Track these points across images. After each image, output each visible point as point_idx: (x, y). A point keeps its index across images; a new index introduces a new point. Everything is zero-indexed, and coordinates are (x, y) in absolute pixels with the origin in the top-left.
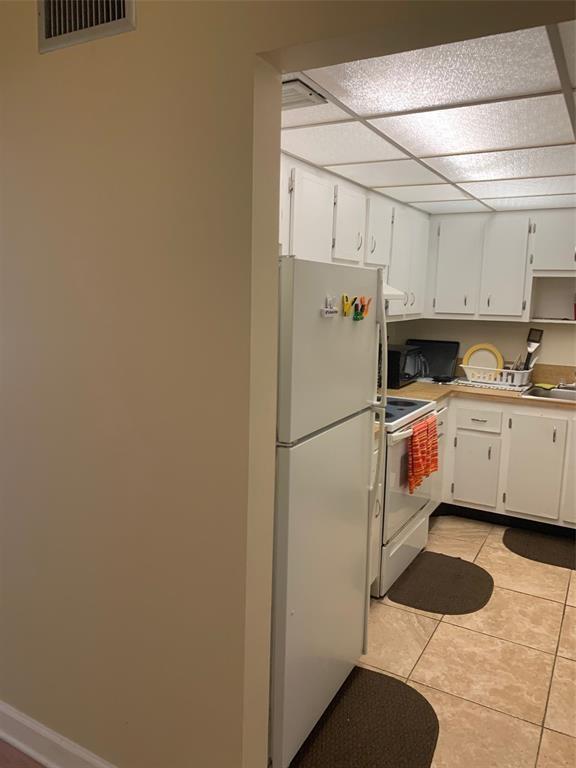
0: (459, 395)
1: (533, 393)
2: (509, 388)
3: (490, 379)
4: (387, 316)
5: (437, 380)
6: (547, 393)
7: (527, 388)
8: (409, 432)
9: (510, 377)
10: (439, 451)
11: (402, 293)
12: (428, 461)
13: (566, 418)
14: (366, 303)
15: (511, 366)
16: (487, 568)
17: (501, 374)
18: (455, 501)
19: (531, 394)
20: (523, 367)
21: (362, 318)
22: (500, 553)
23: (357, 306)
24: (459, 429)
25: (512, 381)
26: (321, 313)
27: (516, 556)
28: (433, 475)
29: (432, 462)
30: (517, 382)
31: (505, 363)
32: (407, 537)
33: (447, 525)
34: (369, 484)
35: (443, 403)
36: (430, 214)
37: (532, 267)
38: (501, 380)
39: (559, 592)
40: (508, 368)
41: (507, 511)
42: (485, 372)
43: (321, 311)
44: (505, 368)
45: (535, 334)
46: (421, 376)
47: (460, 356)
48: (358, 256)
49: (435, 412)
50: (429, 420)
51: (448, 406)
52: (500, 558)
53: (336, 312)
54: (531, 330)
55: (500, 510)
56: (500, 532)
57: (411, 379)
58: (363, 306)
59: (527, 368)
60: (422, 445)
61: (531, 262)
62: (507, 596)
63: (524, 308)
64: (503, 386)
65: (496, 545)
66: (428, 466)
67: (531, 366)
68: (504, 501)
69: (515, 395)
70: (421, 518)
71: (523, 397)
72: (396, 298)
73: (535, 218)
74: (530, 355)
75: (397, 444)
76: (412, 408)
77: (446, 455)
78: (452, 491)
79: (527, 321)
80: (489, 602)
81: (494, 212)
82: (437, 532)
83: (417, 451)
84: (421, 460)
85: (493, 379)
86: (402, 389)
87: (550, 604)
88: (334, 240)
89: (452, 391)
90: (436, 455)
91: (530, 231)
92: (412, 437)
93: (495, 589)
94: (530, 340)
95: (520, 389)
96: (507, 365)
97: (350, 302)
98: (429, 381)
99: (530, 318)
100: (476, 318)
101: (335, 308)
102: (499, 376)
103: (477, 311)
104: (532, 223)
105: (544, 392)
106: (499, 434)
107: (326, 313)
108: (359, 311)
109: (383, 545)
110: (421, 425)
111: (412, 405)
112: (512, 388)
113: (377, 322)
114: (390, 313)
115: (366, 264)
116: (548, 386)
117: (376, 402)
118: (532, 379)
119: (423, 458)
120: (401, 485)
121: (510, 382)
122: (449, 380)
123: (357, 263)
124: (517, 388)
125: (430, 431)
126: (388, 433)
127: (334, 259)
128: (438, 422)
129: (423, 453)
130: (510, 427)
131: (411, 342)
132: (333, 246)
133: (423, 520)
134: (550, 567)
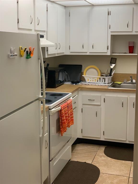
0: (83, 89)
1: (114, 86)
2: (103, 84)
3: (95, 81)
4: (48, 54)
5: (73, 83)
6: (119, 86)
7: (111, 84)
8: (59, 108)
9: (103, 80)
10: (74, 115)
11: (54, 44)
12: (69, 120)
13: (127, 97)
14: (32, 50)
15: (104, 75)
16: (97, 165)
17: (100, 79)
18: (83, 136)
19: (112, 87)
20: (109, 75)
21: (30, 58)
22: (103, 158)
23: (27, 52)
24: (83, 104)
25: (105, 81)
26: (8, 56)
27: (109, 159)
28: (72, 127)
29: (71, 121)
30: (106, 82)
31: (101, 73)
32: (61, 155)
33: (80, 148)
34: (40, 135)
35: (75, 93)
36: (65, 7)
37: (110, 30)
38: (100, 81)
39: (126, 172)
40: (103, 76)
41: (105, 139)
42: (93, 78)
43: (8, 55)
44: (102, 76)
45: (113, 60)
46: (66, 81)
47: (82, 71)
48: (32, 27)
49: (71, 98)
50: (68, 102)
51: (78, 94)
52: (103, 160)
53: (16, 55)
54: (112, 58)
55: (102, 139)
56: (103, 149)
57: (61, 83)
58: (30, 52)
59: (110, 75)
60: (66, 114)
61: (110, 28)
62: (106, 177)
63: (108, 49)
64: (101, 84)
65: (101, 154)
66: (69, 123)
67: (112, 74)
68: (104, 135)
69: (106, 88)
70: (68, 146)
71: (109, 88)
72: (52, 46)
73: (111, 9)
74: (111, 70)
75: (54, 114)
76: (61, 96)
77: (78, 117)
78: (82, 133)
79: (110, 55)
80: (98, 180)
81: (93, 6)
82: (75, 152)
83: (63, 116)
84: (65, 121)
85: (96, 80)
86: (57, 88)
87: (123, 178)
88: (18, 20)
89: (79, 88)
90: (73, 117)
91: (108, 14)
92: (61, 110)
93: (101, 174)
94: (111, 63)
95: (108, 85)
96: (102, 75)
97: (23, 50)
98: (69, 83)
99: (110, 53)
100: (88, 54)
101: (15, 53)
102: (99, 80)
103: (88, 51)
104: (109, 11)
105: (118, 85)
106: (100, 105)
107: (11, 56)
108: (29, 54)
109: (50, 161)
110: (64, 104)
111: (61, 95)
112: (105, 85)
113: (39, 59)
114: (49, 53)
115: (36, 31)
116: (119, 83)
117: (41, 96)
118: (113, 80)
119: (66, 119)
120: (57, 132)
121: (103, 82)
122: (78, 82)
123: (31, 30)
124: (107, 85)
125: (69, 107)
126: (50, 109)
127: (19, 29)
128: (73, 103)
129: (66, 117)
130: (104, 102)
131: (61, 66)
132: (18, 22)
133: (69, 147)
134: (123, 161)
